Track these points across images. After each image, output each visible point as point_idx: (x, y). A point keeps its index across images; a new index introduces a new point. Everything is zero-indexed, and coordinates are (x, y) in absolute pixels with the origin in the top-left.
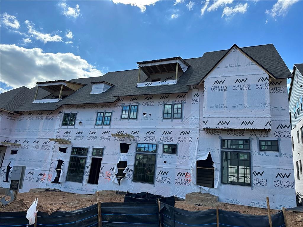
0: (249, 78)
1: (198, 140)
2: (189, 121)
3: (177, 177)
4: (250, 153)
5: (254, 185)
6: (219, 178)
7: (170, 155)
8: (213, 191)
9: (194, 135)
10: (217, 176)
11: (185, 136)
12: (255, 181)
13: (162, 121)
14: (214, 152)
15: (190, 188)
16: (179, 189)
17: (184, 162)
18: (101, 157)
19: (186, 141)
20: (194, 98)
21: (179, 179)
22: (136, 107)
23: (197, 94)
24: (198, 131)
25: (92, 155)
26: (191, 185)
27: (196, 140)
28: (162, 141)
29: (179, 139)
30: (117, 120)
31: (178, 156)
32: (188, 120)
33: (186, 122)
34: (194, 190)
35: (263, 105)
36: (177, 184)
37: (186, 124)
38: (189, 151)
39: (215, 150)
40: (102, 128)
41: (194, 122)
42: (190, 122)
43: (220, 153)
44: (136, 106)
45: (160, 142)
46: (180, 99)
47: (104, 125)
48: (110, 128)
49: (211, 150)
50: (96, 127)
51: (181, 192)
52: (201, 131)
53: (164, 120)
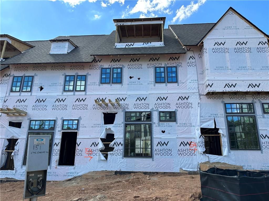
0: (249, 41)
1: (199, 105)
2: (186, 86)
3: (180, 148)
4: (255, 116)
5: (263, 149)
6: (227, 144)
7: (168, 123)
8: (222, 159)
9: (194, 100)
10: (224, 143)
11: (183, 101)
12: (264, 144)
13: (155, 86)
14: (218, 117)
15: (197, 158)
16: (184, 160)
17: (186, 130)
18: (76, 131)
19: (186, 107)
20: (189, 61)
21: (183, 150)
22: (119, 70)
23: (192, 56)
24: (198, 96)
25: (63, 129)
26: (197, 155)
27: (197, 105)
28: (157, 108)
29: (177, 106)
30: (95, 85)
31: (178, 124)
32: (185, 84)
33: (183, 87)
34: (201, 159)
35: (266, 68)
36: (180, 155)
37: (183, 88)
38: (190, 117)
39: (219, 115)
40: (74, 95)
41: (192, 86)
42: (188, 86)
43: (225, 118)
44: (119, 68)
45: (155, 109)
46: (174, 62)
47: (76, 91)
48: (86, 94)
49: (214, 116)
50: (65, 93)
51: (187, 163)
52: (201, 96)
53: (156, 85)
